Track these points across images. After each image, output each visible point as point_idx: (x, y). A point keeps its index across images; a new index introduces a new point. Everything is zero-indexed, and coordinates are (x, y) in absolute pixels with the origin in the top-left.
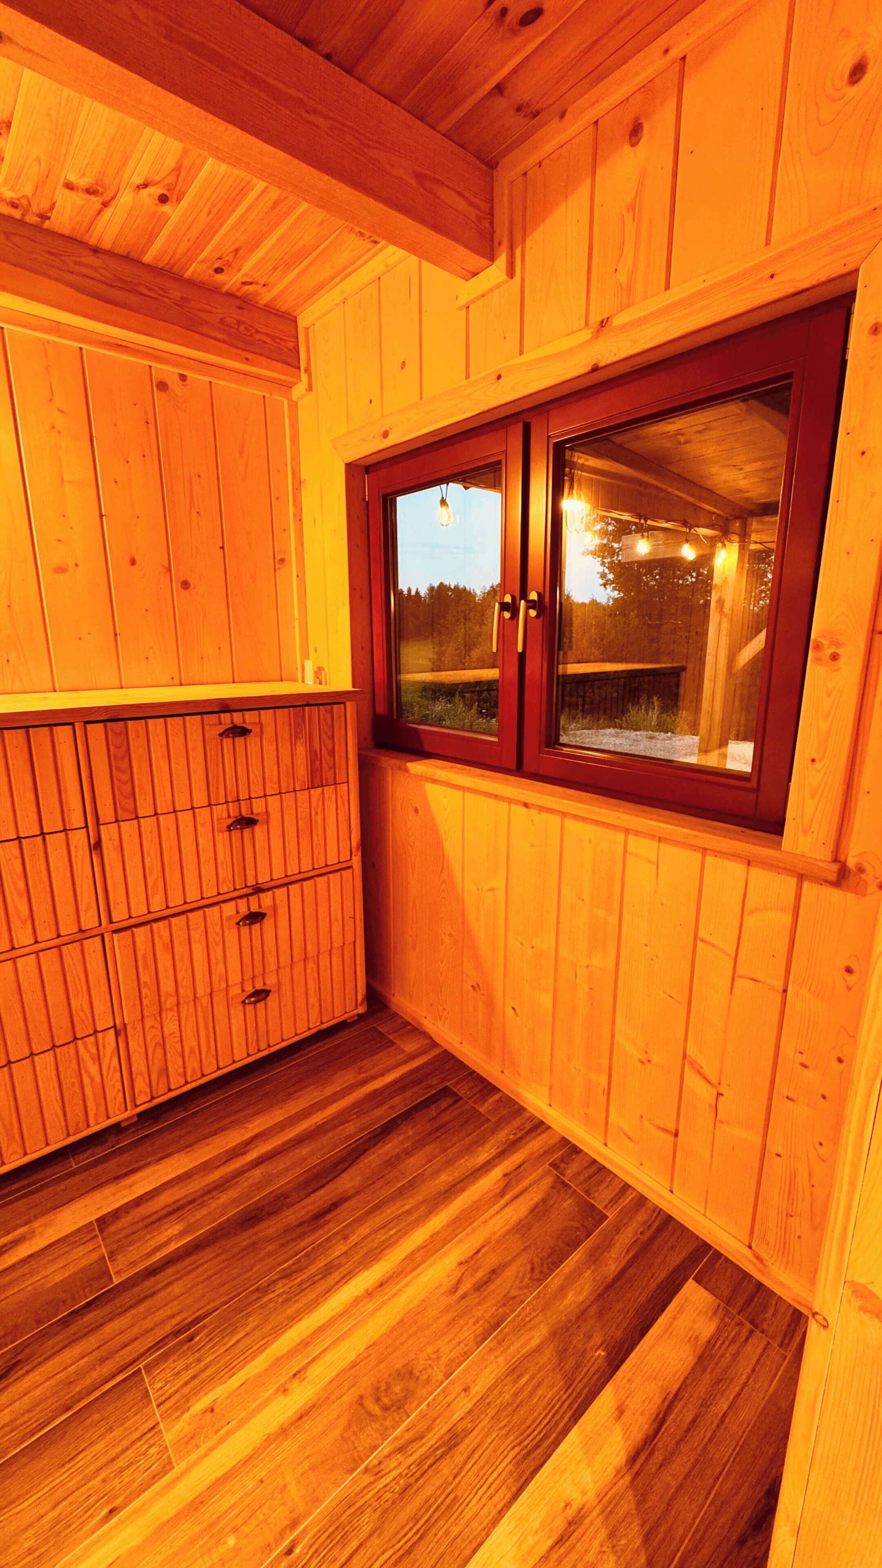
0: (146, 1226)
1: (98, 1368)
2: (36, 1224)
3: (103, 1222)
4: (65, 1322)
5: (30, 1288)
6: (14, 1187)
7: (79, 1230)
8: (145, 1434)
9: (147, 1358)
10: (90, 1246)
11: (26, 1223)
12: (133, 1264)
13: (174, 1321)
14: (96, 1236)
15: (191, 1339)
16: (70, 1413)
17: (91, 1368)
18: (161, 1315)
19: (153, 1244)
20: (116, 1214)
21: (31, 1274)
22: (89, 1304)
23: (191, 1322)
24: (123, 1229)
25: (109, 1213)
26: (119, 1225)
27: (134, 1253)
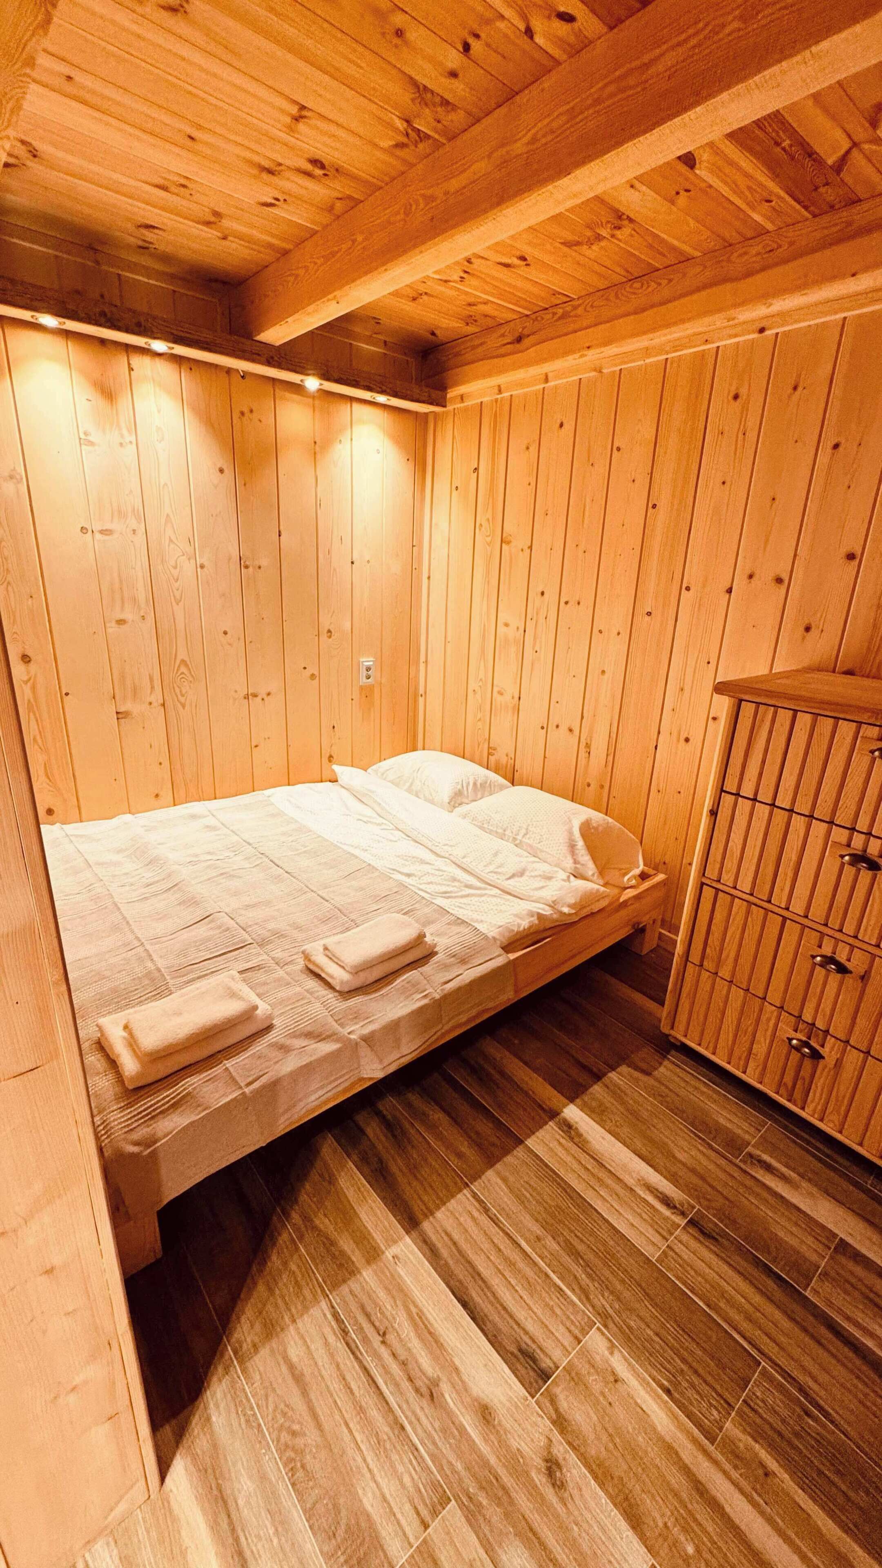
0: (867, 1298)
1: (742, 1318)
2: (804, 1184)
3: (843, 1247)
4: (757, 1263)
5: (762, 1213)
6: (818, 1144)
7: (823, 1227)
8: (722, 1397)
9: (772, 1368)
10: (820, 1248)
11: (802, 1176)
12: (830, 1304)
13: (811, 1383)
14: (829, 1248)
15: (808, 1414)
16: (707, 1310)
17: (739, 1309)
18: (807, 1362)
19: (860, 1317)
20: (858, 1257)
21: (772, 1208)
22: (779, 1278)
23: (819, 1406)
24: (852, 1273)
25: (854, 1248)
26: (851, 1265)
27: (839, 1299)
